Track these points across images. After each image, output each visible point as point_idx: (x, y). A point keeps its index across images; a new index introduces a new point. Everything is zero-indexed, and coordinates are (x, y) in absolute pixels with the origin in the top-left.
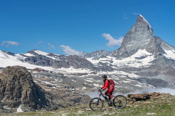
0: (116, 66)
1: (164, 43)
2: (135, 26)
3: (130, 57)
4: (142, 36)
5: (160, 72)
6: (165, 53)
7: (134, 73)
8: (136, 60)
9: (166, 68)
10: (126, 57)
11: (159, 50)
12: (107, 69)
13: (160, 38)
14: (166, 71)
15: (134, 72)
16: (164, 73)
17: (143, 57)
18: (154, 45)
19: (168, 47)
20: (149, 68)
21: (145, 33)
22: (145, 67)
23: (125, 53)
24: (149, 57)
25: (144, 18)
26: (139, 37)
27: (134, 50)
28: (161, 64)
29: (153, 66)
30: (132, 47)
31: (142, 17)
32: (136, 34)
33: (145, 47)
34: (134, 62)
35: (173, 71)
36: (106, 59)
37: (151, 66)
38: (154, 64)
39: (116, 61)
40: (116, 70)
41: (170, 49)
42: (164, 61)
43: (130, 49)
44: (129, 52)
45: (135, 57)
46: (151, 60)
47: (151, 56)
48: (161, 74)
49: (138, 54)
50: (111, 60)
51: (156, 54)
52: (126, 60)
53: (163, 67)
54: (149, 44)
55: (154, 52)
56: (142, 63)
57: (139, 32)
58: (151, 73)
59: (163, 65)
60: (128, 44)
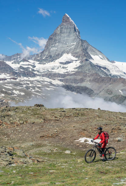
0: (38, 71)
1: (91, 47)
2: (60, 26)
3: (54, 62)
4: (68, 38)
5: (85, 79)
6: (91, 58)
7: (58, 80)
8: (61, 65)
9: (92, 75)
10: (49, 62)
11: (86, 55)
12: (29, 75)
13: (86, 42)
14: (92, 78)
15: (58, 78)
16: (90, 80)
17: (68, 63)
18: (80, 49)
19: (95, 52)
20: (74, 74)
21: (71, 36)
22: (70, 73)
23: (48, 57)
24: (74, 62)
25: (70, 19)
26: (64, 40)
27: (59, 54)
28: (87, 70)
29: (79, 72)
30: (57, 50)
31: (69, 16)
32: (61, 36)
33: (71, 51)
34: (58, 68)
35: (99, 78)
36: (27, 63)
37: (77, 72)
38: (80, 70)
40: (38, 75)
41: (97, 55)
42: (90, 67)
43: (54, 53)
44: (53, 56)
45: (60, 62)
46: (76, 65)
47: (77, 62)
48: (86, 81)
49: (62, 58)
50: (33, 64)
51: (82, 59)
52: (50, 65)
54: (75, 48)
55: (80, 56)
56: (67, 69)
57: (65, 34)
58: (76, 80)
59: (89, 72)
60: (52, 47)
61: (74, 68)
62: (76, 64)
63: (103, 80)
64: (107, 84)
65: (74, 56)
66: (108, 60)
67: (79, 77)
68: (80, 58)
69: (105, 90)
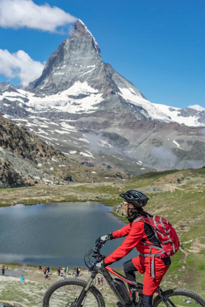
0: (33, 108)
1: (117, 75)
2: (70, 39)
3: (59, 94)
4: (83, 58)
5: (112, 123)
6: (119, 91)
7: (67, 123)
8: (71, 99)
9: (123, 117)
10: (51, 93)
11: (111, 85)
12: (18, 113)
13: (110, 66)
14: (123, 122)
15: (67, 121)
16: (120, 125)
17: (82, 96)
18: (102, 76)
19: (123, 83)
20: (93, 115)
21: (87, 54)
22: (85, 112)
23: (50, 86)
24: (92, 95)
25: (86, 27)
26: (76, 61)
27: (67, 82)
28: (114, 108)
29: (101, 111)
30: (64, 76)
31: (83, 24)
32: (71, 54)
33: (87, 79)
34: (66, 104)
35: (134, 121)
36: (15, 94)
37: (97, 112)
38: (103, 108)
39: (33, 100)
40: (33, 114)
41: (126, 87)
42: (120, 104)
43: (59, 80)
44: (57, 84)
45: (69, 95)
46: (96, 101)
47: (96, 95)
48: (114, 126)
49: (73, 89)
50: (24, 97)
51: (105, 92)
52: (53, 100)
53: (118, 114)
54: (93, 74)
55: (102, 87)
56: (80, 106)
57: (78, 50)
58: (97, 124)
59: (119, 111)
60: (56, 70)
61: (92, 104)
62: (95, 99)
63: (142, 125)
64: (149, 132)
65: (92, 86)
66: (144, 97)
67: (101, 120)
68: (102, 90)
69: (149, 140)
